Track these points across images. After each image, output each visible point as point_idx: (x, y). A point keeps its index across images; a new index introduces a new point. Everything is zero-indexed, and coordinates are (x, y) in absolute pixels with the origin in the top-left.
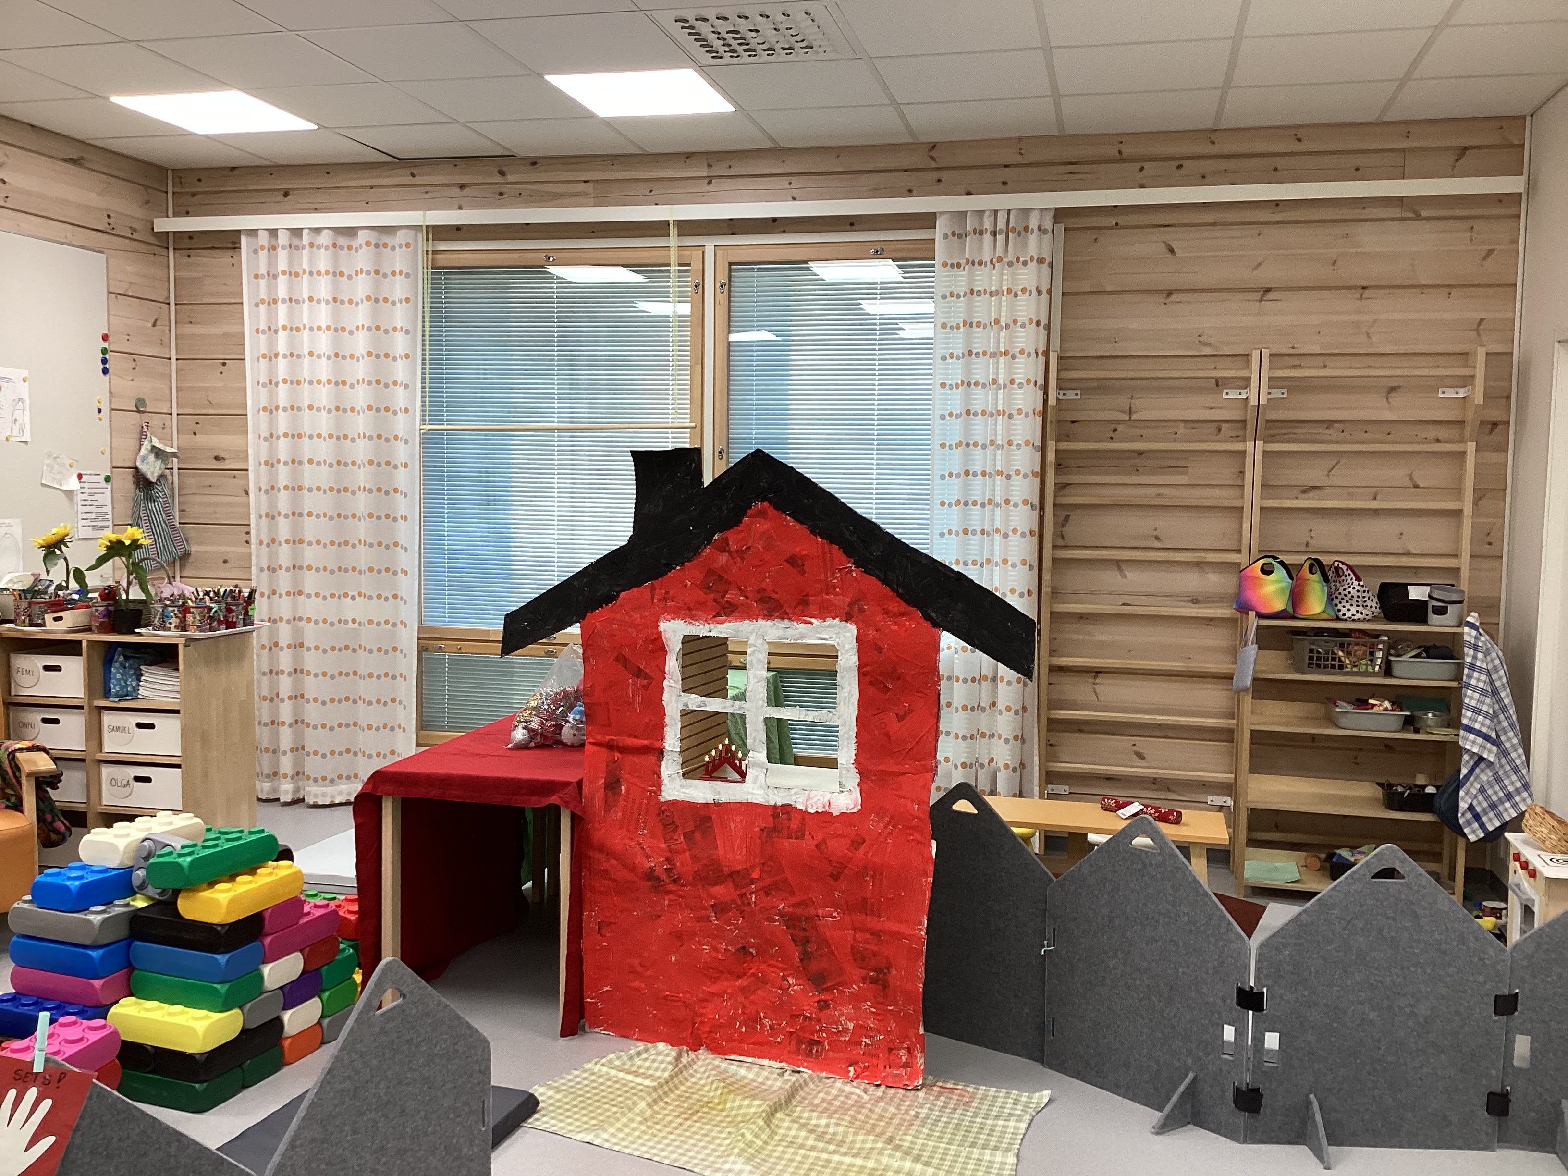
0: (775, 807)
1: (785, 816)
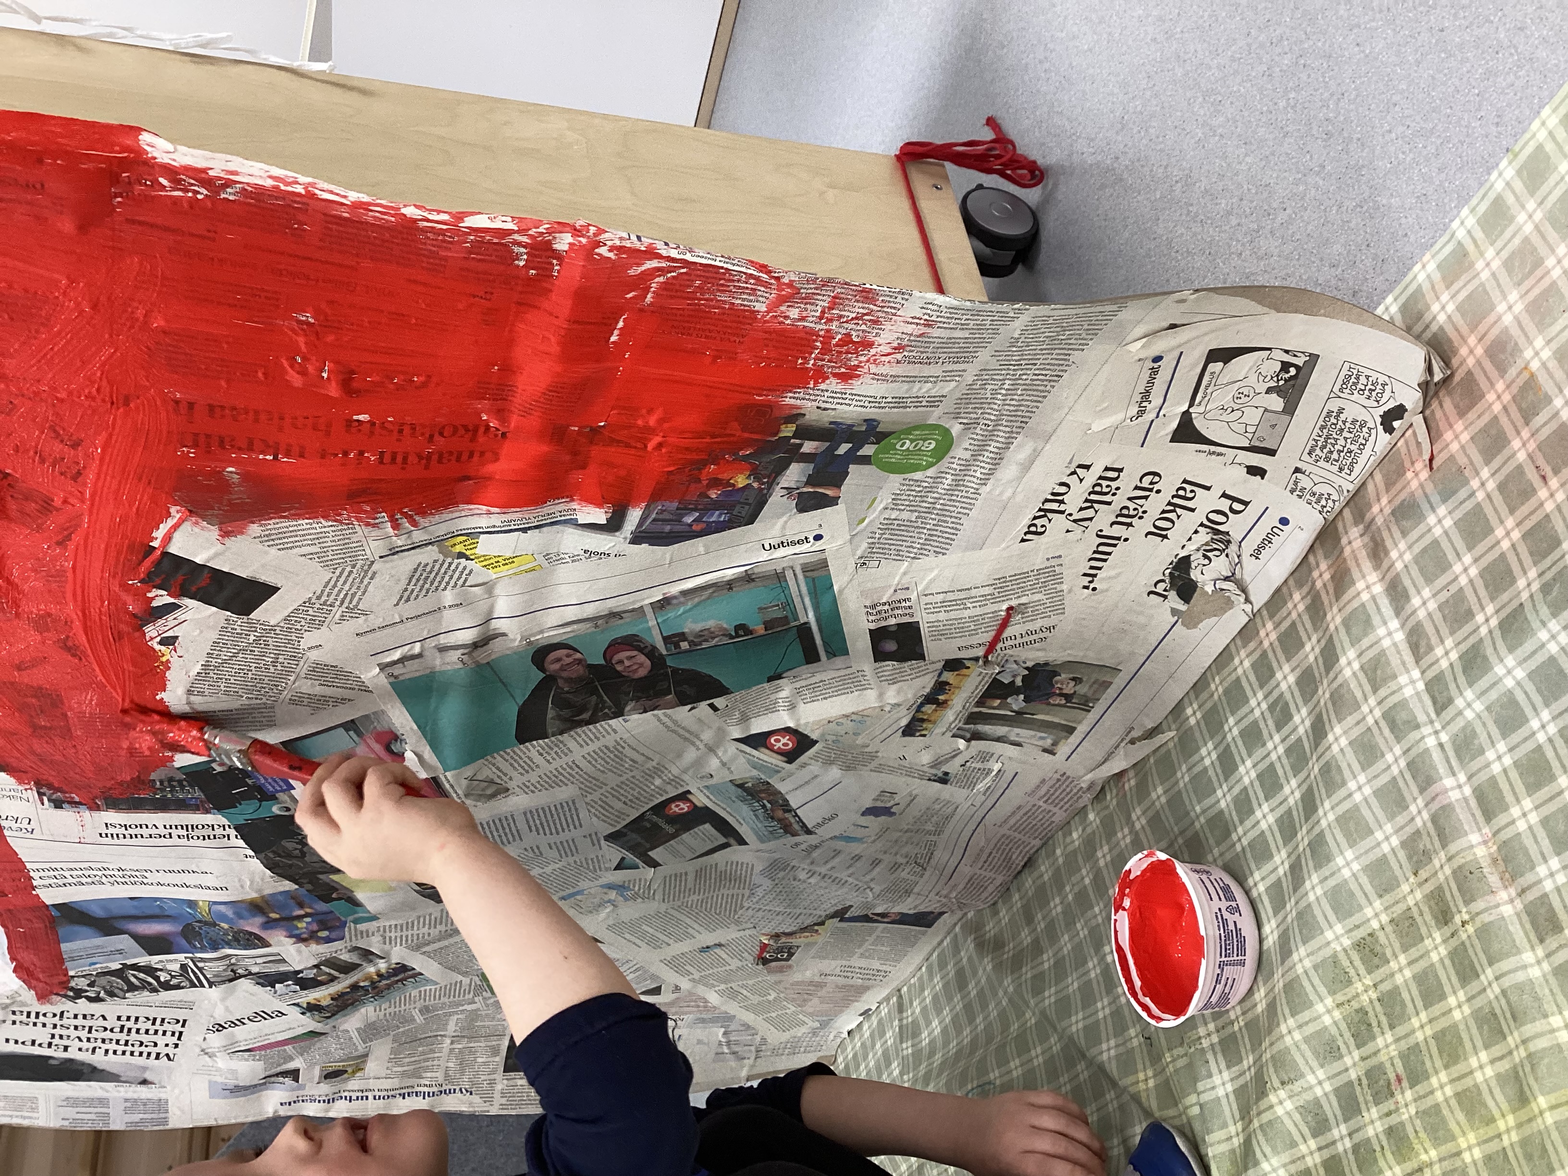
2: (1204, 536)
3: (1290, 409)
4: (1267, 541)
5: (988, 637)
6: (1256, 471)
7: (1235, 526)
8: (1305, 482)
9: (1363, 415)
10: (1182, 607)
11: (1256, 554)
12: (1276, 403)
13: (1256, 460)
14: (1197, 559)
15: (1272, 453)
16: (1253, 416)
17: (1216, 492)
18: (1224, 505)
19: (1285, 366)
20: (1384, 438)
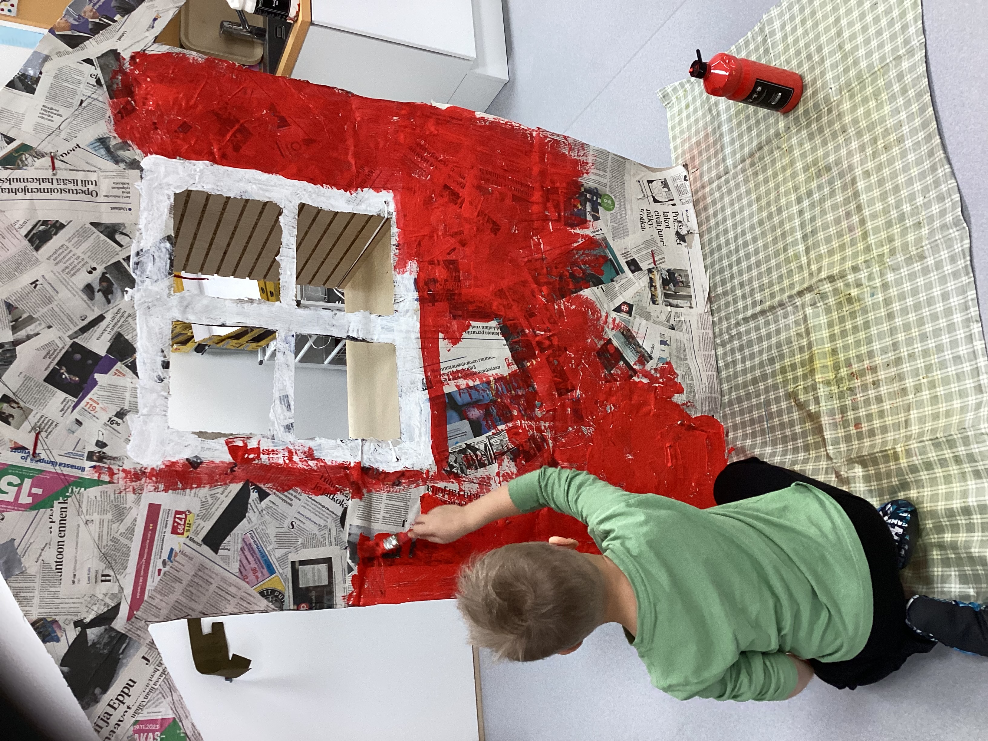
0: (421, 300)
1: (431, 287)
2: (676, 224)
3: (669, 190)
4: (687, 217)
5: (652, 261)
6: (674, 205)
7: (680, 218)
8: (683, 201)
9: (681, 183)
10: (686, 244)
11: (688, 221)
12: (666, 190)
13: (672, 202)
14: (679, 230)
15: (673, 200)
16: (664, 194)
17: (670, 212)
18: (674, 214)
19: (662, 182)
20: (687, 182)
